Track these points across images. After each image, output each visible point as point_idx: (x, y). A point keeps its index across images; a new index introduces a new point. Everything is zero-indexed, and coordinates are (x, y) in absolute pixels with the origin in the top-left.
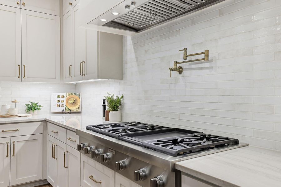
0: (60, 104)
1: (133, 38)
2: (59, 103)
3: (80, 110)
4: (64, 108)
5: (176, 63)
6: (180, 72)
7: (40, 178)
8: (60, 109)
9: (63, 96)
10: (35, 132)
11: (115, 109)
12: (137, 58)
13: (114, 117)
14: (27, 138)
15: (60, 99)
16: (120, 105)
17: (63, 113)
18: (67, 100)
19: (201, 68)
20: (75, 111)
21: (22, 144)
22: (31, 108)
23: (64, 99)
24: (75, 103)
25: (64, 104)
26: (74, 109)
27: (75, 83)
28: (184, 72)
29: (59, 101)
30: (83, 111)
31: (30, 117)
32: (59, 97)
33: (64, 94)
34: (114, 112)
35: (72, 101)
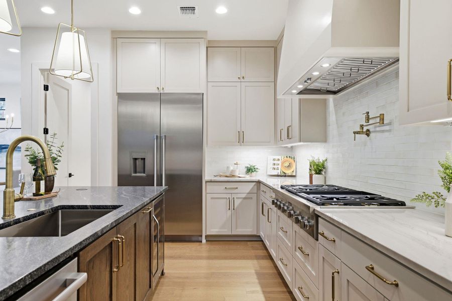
0: (276, 167)
1: (334, 100)
2: (274, 166)
3: (294, 174)
4: (279, 171)
5: (362, 126)
6: (368, 135)
7: (255, 233)
8: (275, 172)
9: (279, 160)
10: (251, 190)
11: (319, 172)
12: (337, 120)
13: (318, 180)
14: (244, 196)
15: (276, 162)
16: (324, 168)
17: (278, 176)
18: (283, 163)
19: (383, 131)
20: (290, 174)
21: (240, 200)
22: (249, 170)
23: (279, 162)
24: (289, 166)
25: (280, 167)
26: (289, 172)
27: (289, 145)
28: (372, 135)
29: (274, 164)
30: (298, 174)
31: (248, 178)
32: (274, 160)
33: (279, 157)
34: (317, 175)
35: (287, 164)
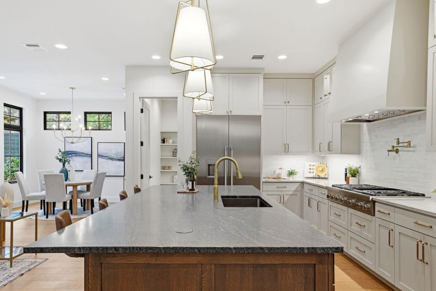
0: (311, 171)
1: (368, 126)
2: (310, 171)
3: (327, 177)
4: (314, 174)
5: (393, 147)
6: (397, 152)
8: (311, 175)
9: (314, 166)
10: (296, 189)
11: (354, 175)
12: (370, 139)
13: (353, 181)
14: (291, 193)
15: (312, 167)
16: (358, 173)
17: (313, 178)
18: (317, 168)
19: (409, 151)
20: (323, 177)
21: (288, 196)
22: (291, 173)
23: (315, 167)
24: (322, 171)
25: (315, 171)
26: (322, 175)
27: (323, 156)
28: (400, 153)
29: (310, 169)
30: (330, 178)
31: (291, 179)
32: (310, 165)
33: (314, 164)
34: (353, 178)
35: (321, 169)
